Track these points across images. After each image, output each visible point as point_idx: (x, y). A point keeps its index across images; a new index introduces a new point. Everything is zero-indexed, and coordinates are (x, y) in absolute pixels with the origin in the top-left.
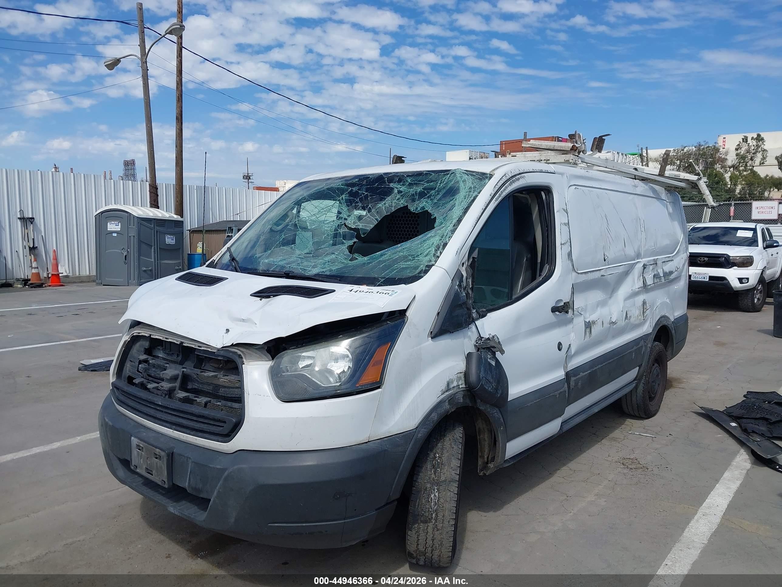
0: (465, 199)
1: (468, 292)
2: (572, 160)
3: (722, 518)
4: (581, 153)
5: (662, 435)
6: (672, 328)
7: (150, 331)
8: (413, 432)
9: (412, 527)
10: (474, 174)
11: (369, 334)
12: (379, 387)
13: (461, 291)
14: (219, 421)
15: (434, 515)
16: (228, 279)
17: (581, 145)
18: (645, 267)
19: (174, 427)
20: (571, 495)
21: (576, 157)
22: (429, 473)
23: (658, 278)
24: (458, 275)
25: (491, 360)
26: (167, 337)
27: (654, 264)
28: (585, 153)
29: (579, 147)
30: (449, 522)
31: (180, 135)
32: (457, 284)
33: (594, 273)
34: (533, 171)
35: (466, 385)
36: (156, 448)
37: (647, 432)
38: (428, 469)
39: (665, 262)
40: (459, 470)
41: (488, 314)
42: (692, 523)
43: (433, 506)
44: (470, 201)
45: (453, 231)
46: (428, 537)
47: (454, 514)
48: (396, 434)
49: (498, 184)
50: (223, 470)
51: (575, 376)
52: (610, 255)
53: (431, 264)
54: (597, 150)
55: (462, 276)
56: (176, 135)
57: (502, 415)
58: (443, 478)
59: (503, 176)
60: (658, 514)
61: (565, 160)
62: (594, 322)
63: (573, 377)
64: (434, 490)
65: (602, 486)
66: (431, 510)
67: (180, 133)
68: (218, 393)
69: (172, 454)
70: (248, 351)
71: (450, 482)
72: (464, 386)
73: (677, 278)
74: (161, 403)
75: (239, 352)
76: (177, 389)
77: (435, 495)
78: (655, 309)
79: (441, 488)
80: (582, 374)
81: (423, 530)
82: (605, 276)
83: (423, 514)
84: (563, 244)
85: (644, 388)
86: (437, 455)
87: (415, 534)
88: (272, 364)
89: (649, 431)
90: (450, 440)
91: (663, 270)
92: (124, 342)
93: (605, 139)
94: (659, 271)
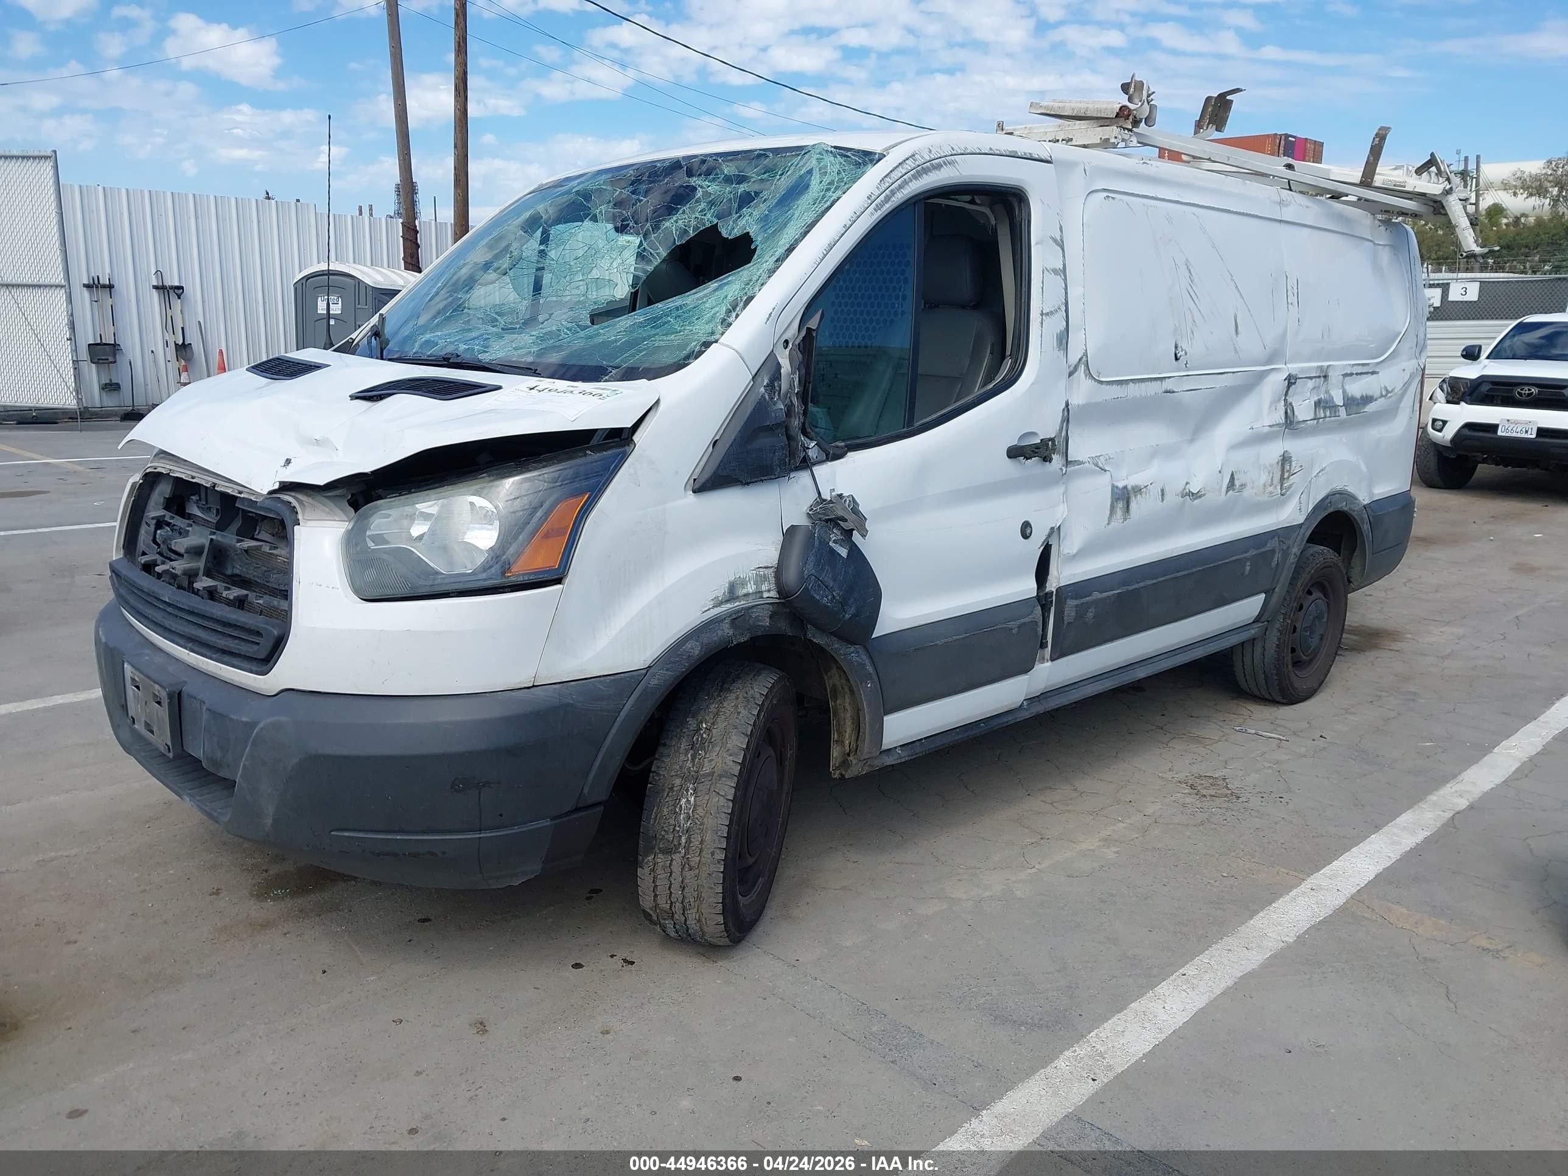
0: (814, 204)
1: (791, 401)
2: (1116, 138)
3: (1351, 897)
4: (1143, 124)
5: (1303, 737)
6: (1362, 519)
7: (171, 463)
8: (639, 675)
9: (643, 860)
10: (849, 154)
11: (539, 473)
12: (559, 581)
13: (773, 398)
14: (250, 631)
15: (683, 840)
16: (330, 366)
17: (1140, 104)
18: (1291, 381)
19: (190, 645)
20: (1049, 837)
21: (1126, 131)
22: (682, 757)
23: (1329, 407)
24: (771, 365)
25: (837, 545)
26: (194, 474)
27: (1319, 377)
28: (1151, 124)
29: (1133, 110)
30: (713, 854)
31: (461, 122)
32: (765, 384)
33: (1143, 384)
34: (991, 152)
35: (779, 593)
36: (155, 682)
37: (1275, 729)
38: (681, 751)
39: (1351, 374)
40: (742, 755)
41: (848, 454)
42: (1279, 904)
43: (682, 822)
44: (823, 208)
45: (772, 272)
46: (673, 882)
47: (723, 839)
48: (600, 677)
49: (892, 175)
50: (251, 725)
51: (1076, 597)
52: (1192, 348)
53: (712, 338)
54: (1214, 127)
55: (779, 366)
56: (455, 122)
57: (871, 657)
58: (707, 769)
59: (907, 159)
60: (1216, 881)
61: (1101, 138)
62: (1138, 490)
63: (1072, 598)
64: (687, 791)
65: (1124, 825)
66: (678, 829)
67: (463, 119)
68: (268, 582)
69: (180, 694)
70: (310, 500)
71: (720, 776)
72: (773, 594)
73: (1387, 415)
74: (169, 598)
75: (294, 503)
76: (201, 573)
77: (688, 800)
78: (1315, 474)
79: (700, 787)
80: (1096, 595)
81: (664, 867)
82: (1174, 392)
83: (664, 836)
84: (1047, 314)
85: (1279, 639)
86: (704, 726)
87: (650, 874)
88: (350, 528)
89: (1279, 729)
90: (737, 698)
91: (1344, 392)
92: (132, 486)
93: (1232, 101)
94: (1333, 393)
